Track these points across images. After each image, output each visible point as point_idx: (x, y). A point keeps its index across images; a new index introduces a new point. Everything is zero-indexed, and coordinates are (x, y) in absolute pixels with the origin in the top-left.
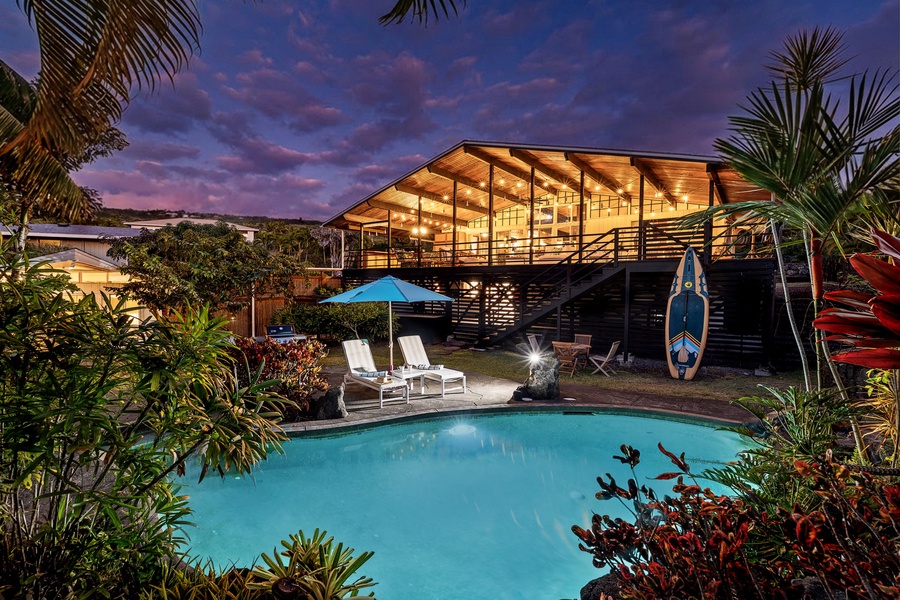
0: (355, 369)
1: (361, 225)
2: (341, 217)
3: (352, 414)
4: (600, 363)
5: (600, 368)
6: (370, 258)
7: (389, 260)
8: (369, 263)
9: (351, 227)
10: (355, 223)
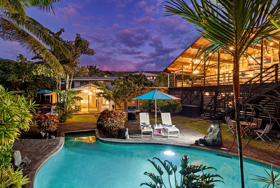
0: (142, 123)
1: (174, 71)
2: (166, 69)
3: (130, 138)
4: (260, 134)
5: (260, 136)
6: (178, 83)
7: (182, 84)
8: (178, 85)
9: (172, 72)
10: (172, 71)
